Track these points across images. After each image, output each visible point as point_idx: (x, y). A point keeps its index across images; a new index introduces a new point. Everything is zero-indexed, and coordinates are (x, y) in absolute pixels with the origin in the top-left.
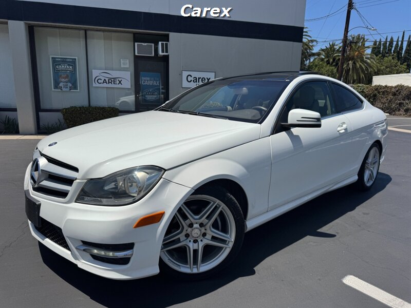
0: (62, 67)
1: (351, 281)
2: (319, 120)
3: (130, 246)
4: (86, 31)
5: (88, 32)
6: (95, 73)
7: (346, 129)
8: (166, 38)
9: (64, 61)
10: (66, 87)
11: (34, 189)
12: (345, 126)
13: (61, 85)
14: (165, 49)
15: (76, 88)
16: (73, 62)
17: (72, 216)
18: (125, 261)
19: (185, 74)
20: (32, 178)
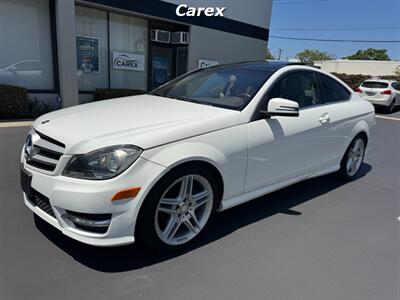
0: (85, 48)
2: (297, 109)
3: (108, 217)
4: (108, 12)
5: (111, 14)
6: (116, 55)
7: (328, 120)
8: (187, 29)
10: (88, 68)
11: (28, 162)
12: (327, 116)
13: (83, 65)
14: (185, 38)
15: (97, 69)
17: (58, 188)
18: (103, 230)
20: (26, 152)
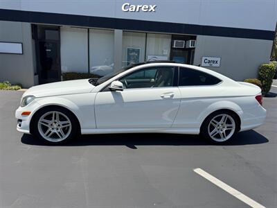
0: (132, 54)
1: (199, 171)
4: (146, 33)
5: (148, 34)
8: (194, 38)
9: (133, 50)
14: (193, 44)
16: (138, 51)
19: (204, 58)
